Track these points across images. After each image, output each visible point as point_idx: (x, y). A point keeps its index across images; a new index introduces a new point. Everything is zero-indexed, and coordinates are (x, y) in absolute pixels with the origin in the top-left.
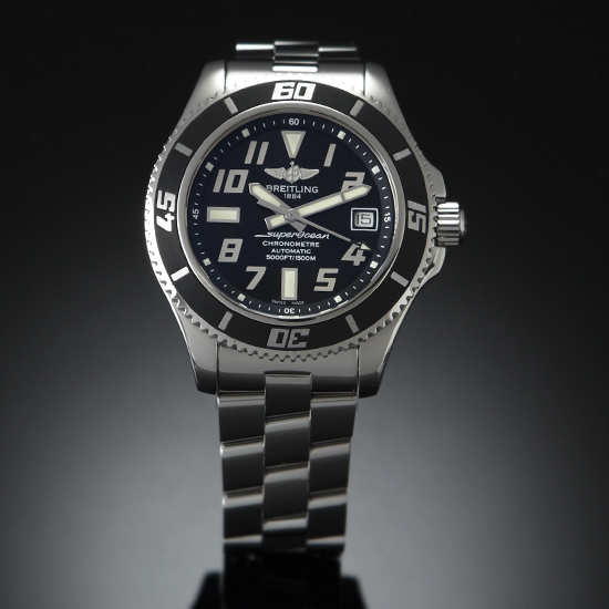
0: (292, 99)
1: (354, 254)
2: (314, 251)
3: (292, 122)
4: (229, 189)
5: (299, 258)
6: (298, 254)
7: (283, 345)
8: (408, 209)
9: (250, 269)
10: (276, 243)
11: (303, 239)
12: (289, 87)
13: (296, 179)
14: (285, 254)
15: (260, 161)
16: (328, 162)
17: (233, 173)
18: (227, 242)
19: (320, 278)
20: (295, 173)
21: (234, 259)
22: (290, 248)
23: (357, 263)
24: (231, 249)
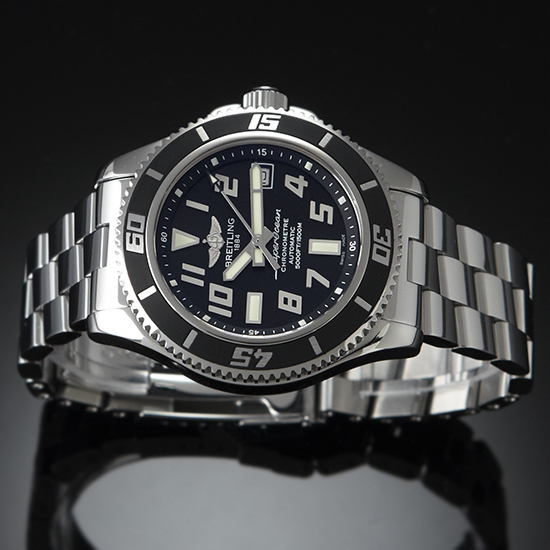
0: (144, 234)
1: (296, 186)
2: (292, 224)
3: (164, 239)
4: (229, 302)
5: (299, 238)
6: (295, 239)
7: (388, 251)
8: (257, 129)
9: (309, 284)
10: (284, 259)
11: (281, 234)
12: (131, 238)
13: (221, 239)
14: (295, 251)
15: (202, 272)
16: (205, 208)
17: (212, 298)
18: (281, 306)
19: (320, 218)
20: (215, 239)
21: (299, 299)
22: (288, 246)
23: (306, 184)
24: (289, 301)
